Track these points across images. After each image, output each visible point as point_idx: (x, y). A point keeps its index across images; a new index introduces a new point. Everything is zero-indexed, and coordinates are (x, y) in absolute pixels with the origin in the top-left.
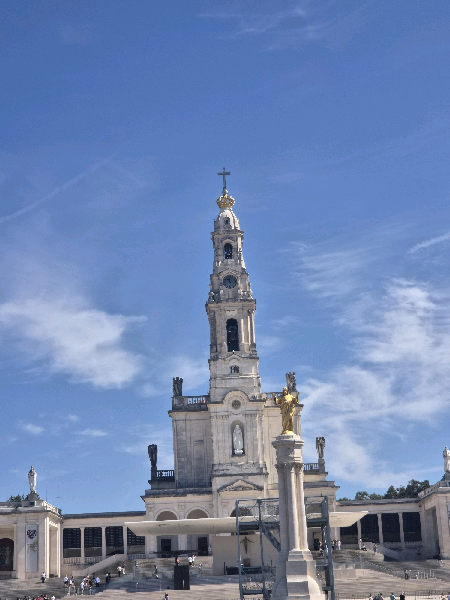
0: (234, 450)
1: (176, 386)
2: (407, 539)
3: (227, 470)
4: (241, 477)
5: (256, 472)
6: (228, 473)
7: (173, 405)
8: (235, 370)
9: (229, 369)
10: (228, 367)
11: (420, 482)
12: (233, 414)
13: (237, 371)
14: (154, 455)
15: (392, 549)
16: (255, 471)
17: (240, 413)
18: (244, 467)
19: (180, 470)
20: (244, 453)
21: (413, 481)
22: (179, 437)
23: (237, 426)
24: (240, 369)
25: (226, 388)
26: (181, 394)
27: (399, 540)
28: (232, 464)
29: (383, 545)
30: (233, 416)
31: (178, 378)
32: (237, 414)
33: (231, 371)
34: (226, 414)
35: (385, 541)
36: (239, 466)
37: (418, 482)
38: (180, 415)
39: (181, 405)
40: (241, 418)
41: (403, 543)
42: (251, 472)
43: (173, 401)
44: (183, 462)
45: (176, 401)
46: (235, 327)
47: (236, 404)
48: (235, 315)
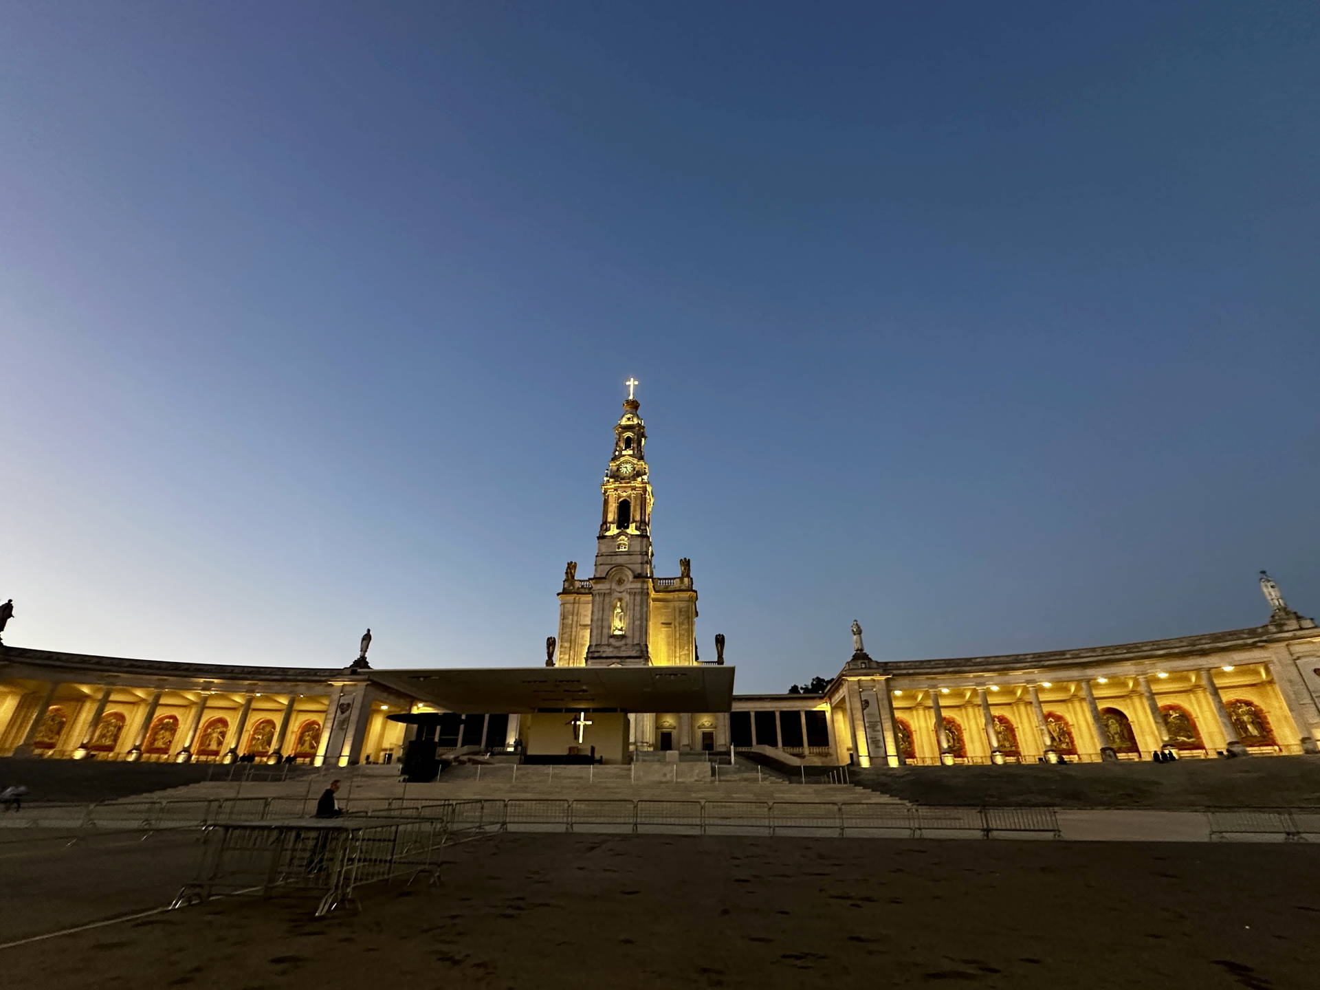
0: (614, 629)
1: (569, 571)
2: (810, 745)
3: (604, 652)
4: (618, 660)
5: (635, 655)
6: (604, 655)
7: (564, 589)
8: (621, 546)
9: (617, 547)
10: (616, 544)
11: (826, 680)
13: (625, 548)
14: (551, 648)
15: (794, 755)
16: (633, 654)
17: (624, 591)
18: (623, 649)
19: (562, 656)
20: (624, 633)
21: (818, 678)
22: (565, 621)
23: (619, 604)
24: (627, 546)
25: (612, 564)
26: (573, 577)
27: (801, 745)
28: (609, 645)
29: (782, 750)
31: (572, 562)
32: (620, 592)
33: (619, 548)
34: (608, 591)
35: (784, 744)
36: (617, 647)
37: (823, 680)
38: (570, 598)
39: (572, 588)
41: (806, 749)
42: (628, 655)
43: (564, 585)
44: (566, 648)
45: (567, 584)
46: (626, 509)
47: (620, 582)
48: (627, 497)
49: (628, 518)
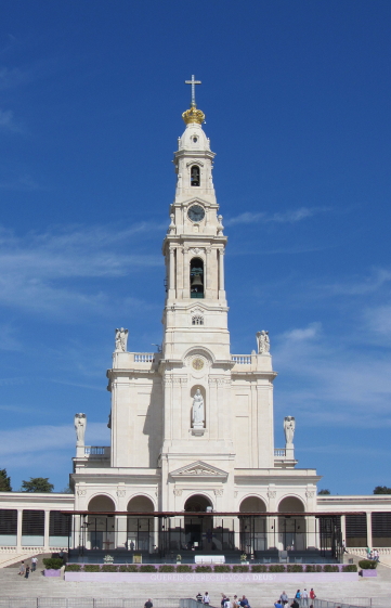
0: (192, 422)
4: (200, 458)
5: (219, 452)
8: (197, 321)
9: (191, 320)
10: (189, 318)
12: (193, 377)
13: (201, 322)
17: (202, 377)
20: (205, 427)
23: (198, 392)
24: (204, 321)
25: (188, 344)
28: (189, 440)
32: (198, 378)
33: (194, 323)
34: (185, 377)
40: (204, 383)
42: (212, 452)
46: (200, 269)
47: (198, 365)
48: (201, 254)
49: (203, 282)
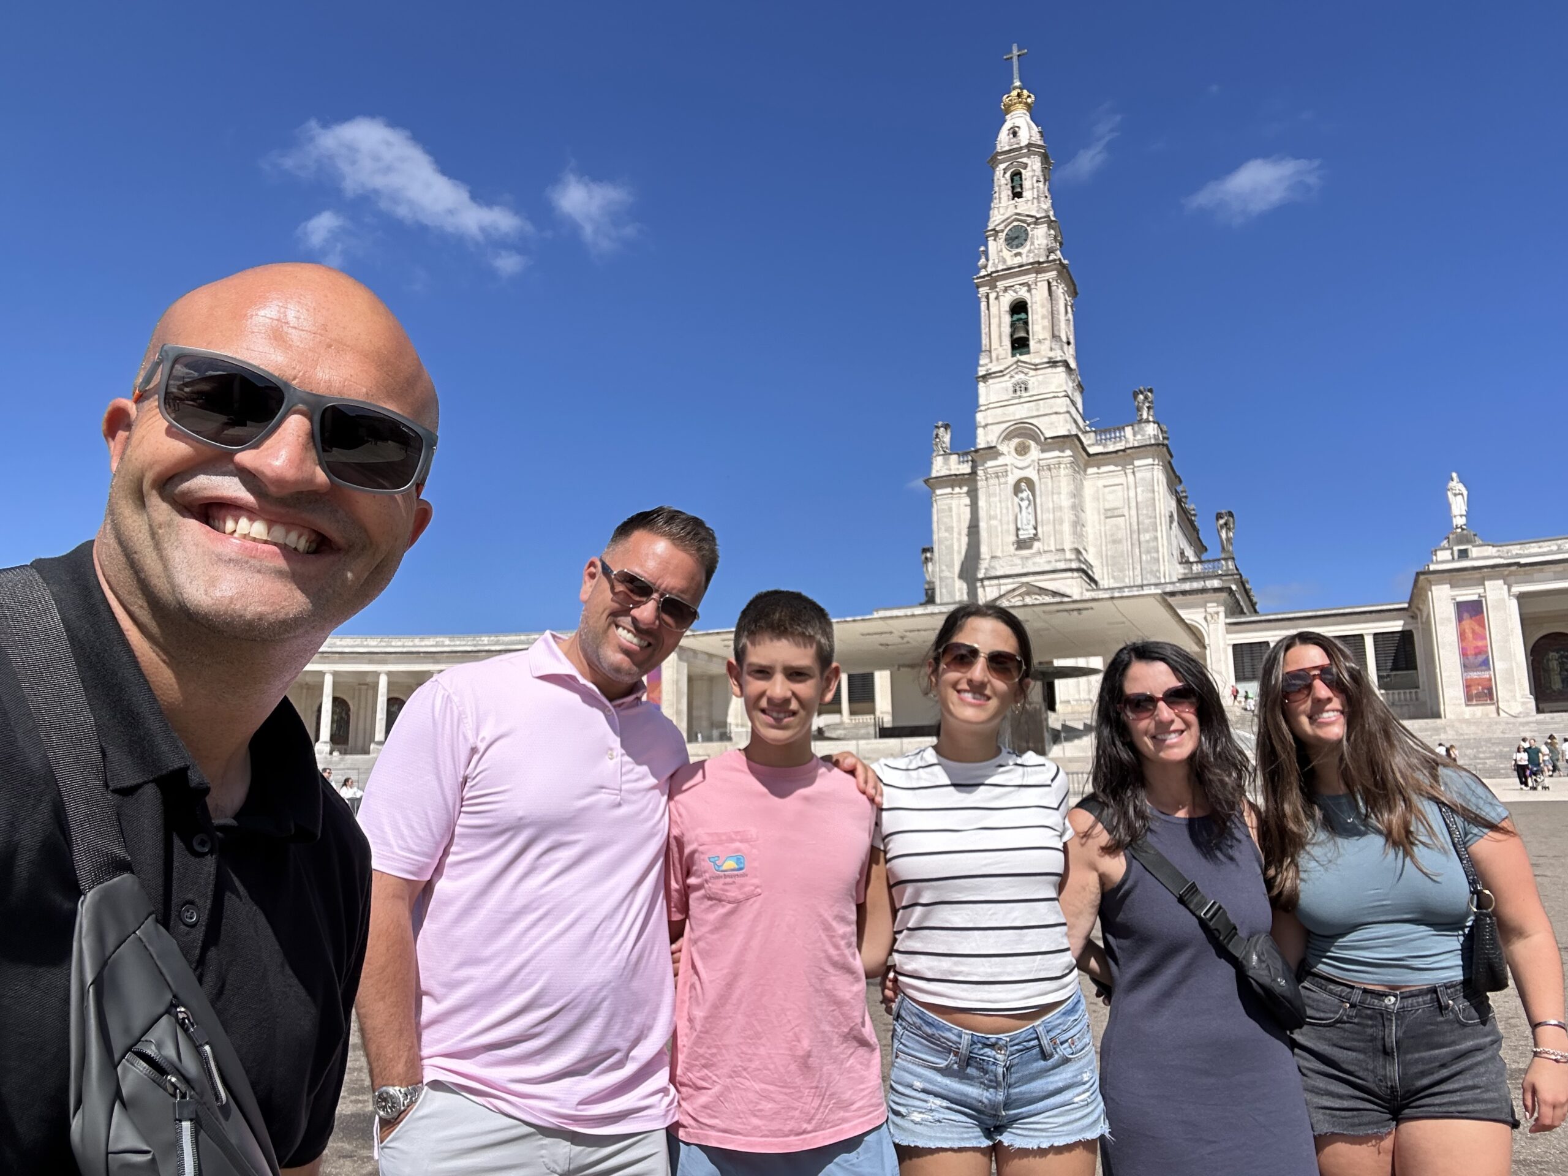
0: (1019, 531)
3: (1004, 567)
4: (1029, 579)
5: (1057, 567)
6: (1008, 572)
8: (1021, 389)
9: (1011, 389)
10: (1010, 385)
12: (1016, 467)
13: (1026, 389)
16: (1053, 566)
18: (1035, 560)
20: (1036, 535)
23: (1023, 486)
24: (1030, 386)
25: (1005, 422)
28: (1012, 556)
30: (1015, 470)
32: (1023, 469)
33: (1015, 391)
34: (1003, 469)
36: (1026, 559)
38: (947, 484)
40: (1032, 474)
42: (1045, 569)
46: (1023, 316)
47: (1022, 450)
48: (1023, 293)
49: (1028, 333)
